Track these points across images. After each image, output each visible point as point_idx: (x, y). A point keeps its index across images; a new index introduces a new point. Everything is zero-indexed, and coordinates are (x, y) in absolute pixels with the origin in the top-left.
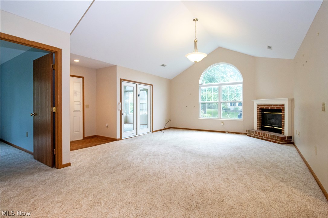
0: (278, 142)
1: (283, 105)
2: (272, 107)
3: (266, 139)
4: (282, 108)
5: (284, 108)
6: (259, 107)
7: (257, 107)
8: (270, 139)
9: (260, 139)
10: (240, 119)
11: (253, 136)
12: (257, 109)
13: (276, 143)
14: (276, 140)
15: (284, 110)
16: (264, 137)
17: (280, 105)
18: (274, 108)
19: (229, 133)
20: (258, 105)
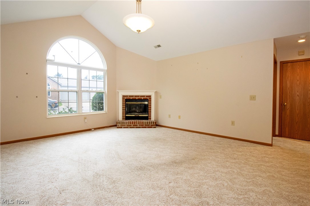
0: (153, 127)
1: (150, 96)
2: (140, 97)
3: (141, 126)
4: (149, 98)
5: (151, 98)
6: (124, 98)
7: (123, 98)
8: (145, 125)
9: (134, 128)
10: (102, 111)
11: (126, 126)
12: (123, 100)
13: (152, 127)
14: (151, 125)
15: (151, 100)
16: (139, 125)
17: (147, 96)
18: (142, 98)
19: (96, 129)
20: (124, 96)
